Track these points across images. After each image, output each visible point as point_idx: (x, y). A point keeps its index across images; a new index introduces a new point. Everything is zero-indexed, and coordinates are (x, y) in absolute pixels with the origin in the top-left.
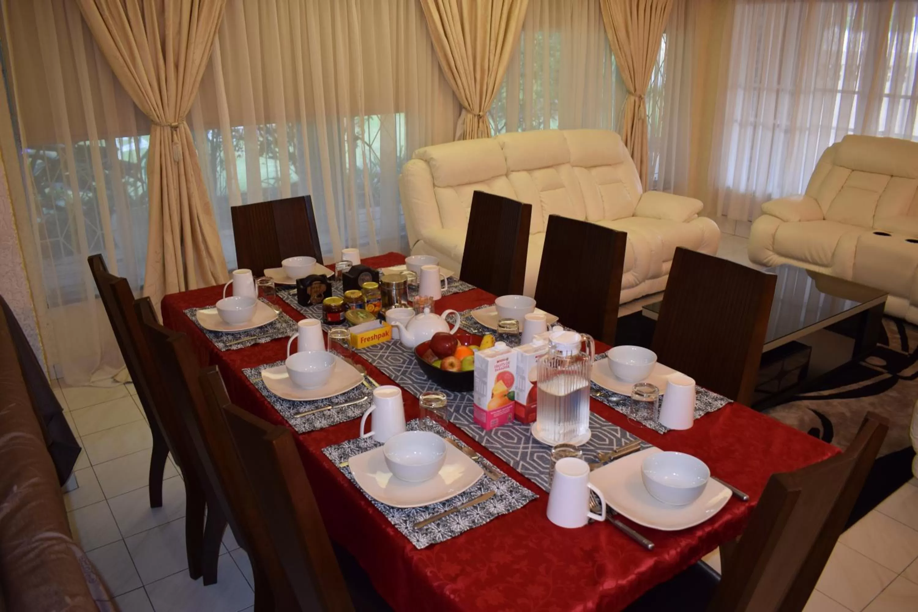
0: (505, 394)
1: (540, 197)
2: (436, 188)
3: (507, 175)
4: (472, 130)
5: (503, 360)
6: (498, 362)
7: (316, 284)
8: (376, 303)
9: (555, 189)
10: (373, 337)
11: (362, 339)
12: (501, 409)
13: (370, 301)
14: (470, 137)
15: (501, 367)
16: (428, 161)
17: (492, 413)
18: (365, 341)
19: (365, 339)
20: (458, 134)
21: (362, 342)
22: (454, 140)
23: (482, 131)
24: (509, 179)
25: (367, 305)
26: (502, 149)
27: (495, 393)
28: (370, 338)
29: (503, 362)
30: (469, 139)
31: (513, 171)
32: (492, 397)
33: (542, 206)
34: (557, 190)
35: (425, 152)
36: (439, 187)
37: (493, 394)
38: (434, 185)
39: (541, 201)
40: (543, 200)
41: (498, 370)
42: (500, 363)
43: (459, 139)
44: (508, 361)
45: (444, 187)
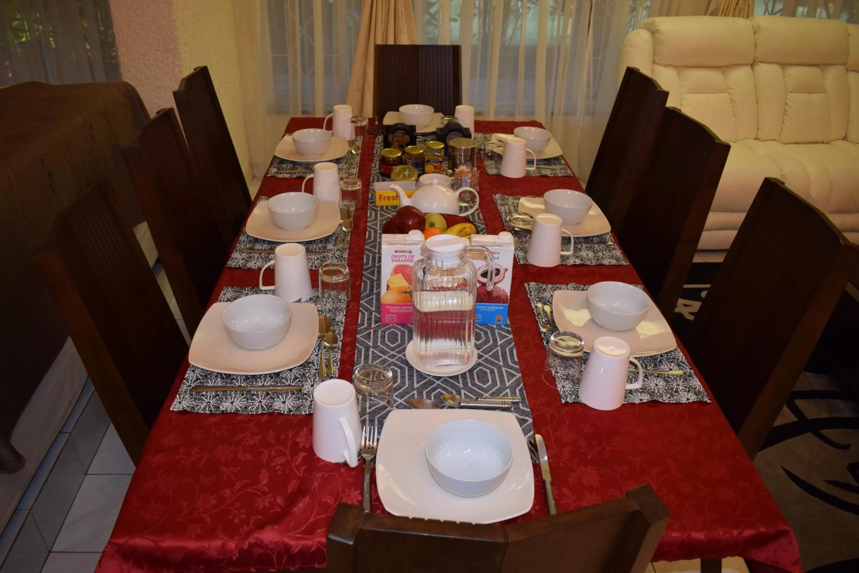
0: (405, 290)
1: (786, 99)
2: (656, 65)
3: (752, 65)
4: (728, 7)
5: (405, 252)
6: (396, 252)
7: (399, 134)
8: (437, 164)
9: (810, 93)
10: (395, 198)
11: (380, 196)
12: (402, 306)
13: (429, 161)
14: (724, 14)
15: (401, 259)
16: (653, 32)
17: (387, 307)
18: (384, 199)
19: (384, 197)
20: (712, 7)
21: (380, 199)
22: (705, 14)
23: (741, 9)
24: (753, 72)
25: (427, 165)
26: (755, 34)
27: (391, 286)
28: (390, 198)
29: (405, 254)
30: (721, 15)
31: (761, 62)
32: (387, 290)
33: (785, 110)
34: (813, 95)
35: (654, 22)
36: (658, 64)
37: (388, 286)
38: (654, 62)
39: (786, 104)
40: (788, 102)
41: (396, 261)
42: (398, 254)
43: (711, 15)
44: (411, 255)
45: (665, 66)
